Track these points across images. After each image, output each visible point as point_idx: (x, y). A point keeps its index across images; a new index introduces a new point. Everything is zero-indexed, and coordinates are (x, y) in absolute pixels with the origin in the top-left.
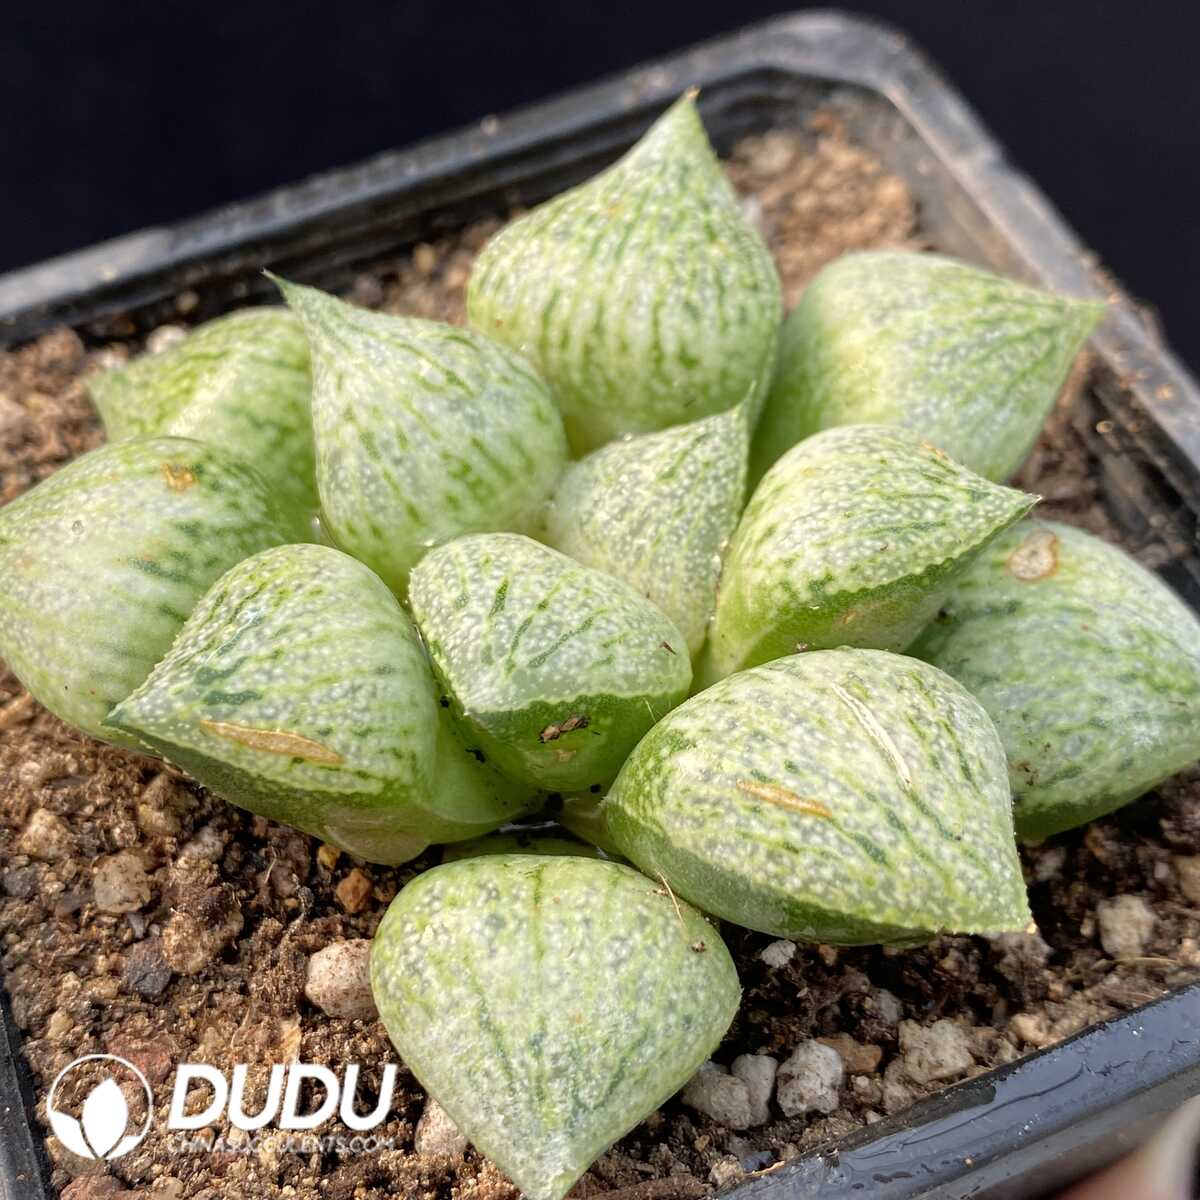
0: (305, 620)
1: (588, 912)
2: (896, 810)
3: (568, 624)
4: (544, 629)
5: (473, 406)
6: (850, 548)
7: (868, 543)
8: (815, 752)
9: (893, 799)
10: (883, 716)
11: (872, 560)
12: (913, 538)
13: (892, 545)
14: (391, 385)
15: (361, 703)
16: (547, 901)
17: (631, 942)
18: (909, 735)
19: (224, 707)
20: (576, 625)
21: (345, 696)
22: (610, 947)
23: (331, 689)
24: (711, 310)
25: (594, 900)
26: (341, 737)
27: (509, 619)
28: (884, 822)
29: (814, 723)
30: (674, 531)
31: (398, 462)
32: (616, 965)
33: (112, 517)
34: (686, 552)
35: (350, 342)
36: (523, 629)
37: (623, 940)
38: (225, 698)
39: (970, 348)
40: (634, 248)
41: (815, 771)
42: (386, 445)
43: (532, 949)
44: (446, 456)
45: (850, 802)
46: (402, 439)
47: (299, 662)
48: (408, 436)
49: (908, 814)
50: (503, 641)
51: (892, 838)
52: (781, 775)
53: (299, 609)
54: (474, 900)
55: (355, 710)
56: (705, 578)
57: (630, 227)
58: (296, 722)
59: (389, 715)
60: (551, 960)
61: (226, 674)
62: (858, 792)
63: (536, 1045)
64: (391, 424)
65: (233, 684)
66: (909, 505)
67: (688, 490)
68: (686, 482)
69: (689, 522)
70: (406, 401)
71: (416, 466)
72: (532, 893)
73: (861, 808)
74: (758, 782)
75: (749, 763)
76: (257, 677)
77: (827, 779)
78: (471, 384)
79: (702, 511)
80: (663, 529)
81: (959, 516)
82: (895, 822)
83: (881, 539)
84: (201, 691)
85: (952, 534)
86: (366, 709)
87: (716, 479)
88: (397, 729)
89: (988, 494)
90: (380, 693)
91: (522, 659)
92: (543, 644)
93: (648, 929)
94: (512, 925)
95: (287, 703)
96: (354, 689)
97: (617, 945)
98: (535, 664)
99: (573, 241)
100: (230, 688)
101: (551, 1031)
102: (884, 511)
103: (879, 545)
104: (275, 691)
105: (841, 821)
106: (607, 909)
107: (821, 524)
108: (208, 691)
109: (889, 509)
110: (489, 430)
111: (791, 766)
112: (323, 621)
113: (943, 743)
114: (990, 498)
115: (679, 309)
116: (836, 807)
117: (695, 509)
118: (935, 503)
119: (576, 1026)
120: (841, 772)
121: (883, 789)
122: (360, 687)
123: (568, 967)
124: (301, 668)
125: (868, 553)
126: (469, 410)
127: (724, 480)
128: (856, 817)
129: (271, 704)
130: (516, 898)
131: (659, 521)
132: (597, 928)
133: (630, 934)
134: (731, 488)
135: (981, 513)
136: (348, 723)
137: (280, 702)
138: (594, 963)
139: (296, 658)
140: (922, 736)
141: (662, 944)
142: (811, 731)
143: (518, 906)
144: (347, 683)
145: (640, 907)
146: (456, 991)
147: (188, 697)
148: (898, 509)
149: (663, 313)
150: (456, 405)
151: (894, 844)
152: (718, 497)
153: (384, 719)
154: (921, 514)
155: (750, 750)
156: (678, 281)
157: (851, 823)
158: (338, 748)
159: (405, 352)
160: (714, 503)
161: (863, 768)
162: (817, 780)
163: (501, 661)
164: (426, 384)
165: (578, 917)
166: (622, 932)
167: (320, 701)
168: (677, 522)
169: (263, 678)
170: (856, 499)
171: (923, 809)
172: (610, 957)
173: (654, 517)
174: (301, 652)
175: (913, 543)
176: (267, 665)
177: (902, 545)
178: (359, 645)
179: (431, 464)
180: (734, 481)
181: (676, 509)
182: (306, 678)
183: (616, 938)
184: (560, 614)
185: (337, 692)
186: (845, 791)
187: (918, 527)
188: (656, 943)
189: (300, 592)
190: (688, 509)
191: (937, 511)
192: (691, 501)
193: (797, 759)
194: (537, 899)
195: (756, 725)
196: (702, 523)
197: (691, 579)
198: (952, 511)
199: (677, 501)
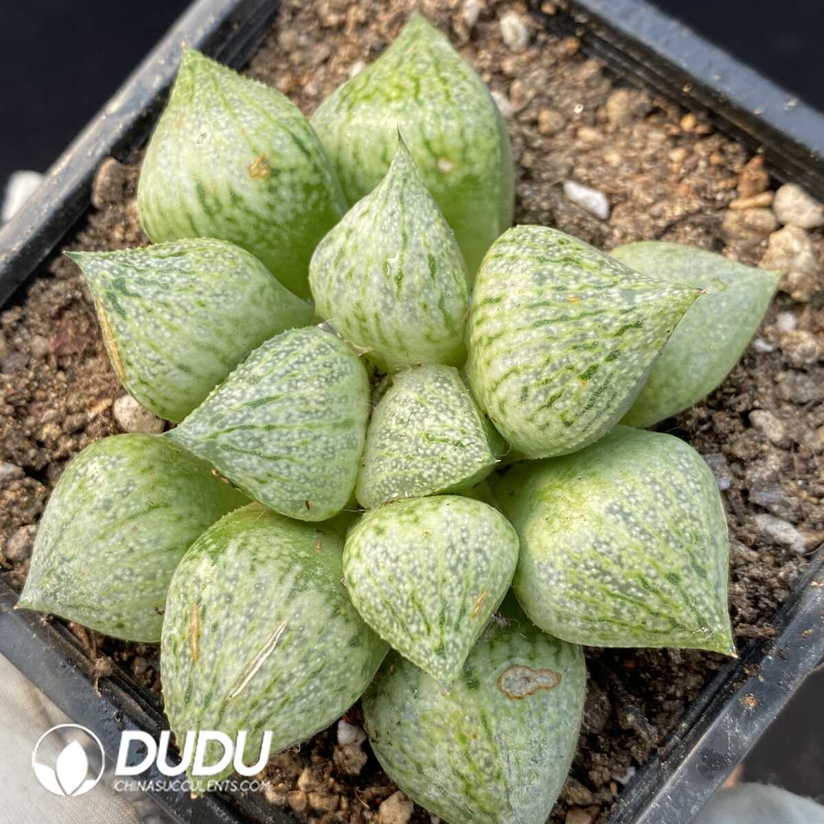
0: (179, 312)
1: (137, 548)
2: (214, 696)
3: (265, 449)
4: (253, 438)
5: (393, 301)
6: (371, 591)
7: (378, 600)
8: (230, 635)
9: (219, 693)
10: (272, 662)
11: (370, 608)
12: (395, 625)
13: (384, 615)
14: (374, 246)
15: (154, 371)
16: (133, 524)
17: (133, 579)
18: (264, 684)
19: (110, 304)
20: (269, 453)
21: (152, 360)
22: (124, 570)
23: (149, 352)
24: (533, 406)
25: (148, 546)
26: (132, 372)
27: (249, 416)
28: (205, 694)
29: (250, 626)
30: (398, 461)
31: (339, 280)
32: (117, 578)
33: (215, 152)
34: (391, 474)
35: (390, 202)
36: (244, 428)
37: (132, 574)
38: (114, 301)
39: (614, 582)
40: (548, 331)
41: (219, 641)
42: (344, 267)
43: (102, 532)
44: (359, 304)
45: (207, 670)
46: (350, 274)
47: (152, 325)
48: (353, 276)
49: (216, 704)
50: (230, 422)
51: (199, 702)
52: (209, 623)
53: (184, 303)
54: (117, 486)
55: (149, 370)
56: (385, 495)
57: (564, 319)
58: (124, 346)
59: (163, 387)
60: (101, 544)
61: (126, 293)
62: (214, 671)
63: (64, 560)
64: (354, 262)
65: (123, 300)
66: (414, 612)
67: (424, 455)
68: (428, 452)
69: (406, 467)
70: (370, 262)
71: (344, 292)
72: (134, 512)
73: (207, 677)
74: (200, 613)
75: (210, 601)
76: (133, 310)
77: (215, 651)
78: (404, 291)
79: (417, 472)
80: (396, 454)
81: (422, 646)
82: (208, 700)
83: (383, 606)
84: (110, 288)
85: (411, 647)
86: (154, 375)
87: (439, 469)
88: (162, 395)
89: (445, 658)
90: (168, 375)
91: (223, 439)
92: (242, 444)
93: (148, 582)
94: (109, 514)
95: (129, 334)
96: (158, 362)
97: (128, 573)
98: (225, 447)
99: (537, 287)
100: (122, 301)
101: (71, 565)
102: (402, 599)
103: (380, 608)
104: (132, 325)
105: (195, 669)
106: (146, 556)
107: (381, 565)
108: (112, 290)
109: (405, 602)
110: (389, 318)
111: (215, 627)
112: (185, 321)
113: (270, 704)
114: (442, 661)
115: (521, 385)
116: (202, 664)
117: (415, 466)
118: (423, 628)
119: (79, 575)
120: (223, 656)
121: (222, 684)
122: (162, 364)
123: (101, 555)
124: (150, 329)
125: (373, 603)
126: (389, 300)
127: (441, 474)
128: (201, 677)
129: (125, 326)
130: (128, 506)
131: (400, 448)
132: (130, 558)
133: (138, 575)
134: (440, 480)
135: (431, 659)
136: (141, 371)
137: (128, 330)
138: (111, 567)
139: (153, 322)
140: (268, 690)
141: (144, 593)
142: (244, 626)
143: (122, 510)
144: (159, 356)
145: (160, 571)
146: (70, 505)
147: (104, 283)
148: (408, 607)
149: (513, 377)
150: (386, 291)
151: (197, 704)
152: (430, 476)
153: (159, 386)
154: (412, 623)
155: (218, 599)
156: (537, 374)
157: (197, 676)
158: (127, 375)
159: (400, 238)
160: (425, 476)
161: (229, 668)
162: (212, 645)
163: (215, 429)
164: (385, 265)
165: (131, 544)
166: (137, 570)
167: (140, 350)
168: (404, 460)
169: (134, 314)
170: (405, 579)
171: (222, 712)
172: (119, 572)
173: (403, 444)
174: (158, 322)
175: (392, 627)
176: (141, 310)
177: (387, 621)
178: (185, 347)
179: (349, 300)
180: (446, 480)
181: (411, 455)
182: (146, 335)
183: (131, 570)
184: (270, 440)
185: (150, 355)
186: (212, 664)
187: (403, 625)
188: (142, 591)
189: (196, 296)
190: (414, 463)
191: (418, 632)
192: (419, 462)
193: (222, 627)
194: (132, 518)
195: (236, 593)
196: (411, 476)
197: (379, 487)
198: (423, 641)
199: (415, 452)
